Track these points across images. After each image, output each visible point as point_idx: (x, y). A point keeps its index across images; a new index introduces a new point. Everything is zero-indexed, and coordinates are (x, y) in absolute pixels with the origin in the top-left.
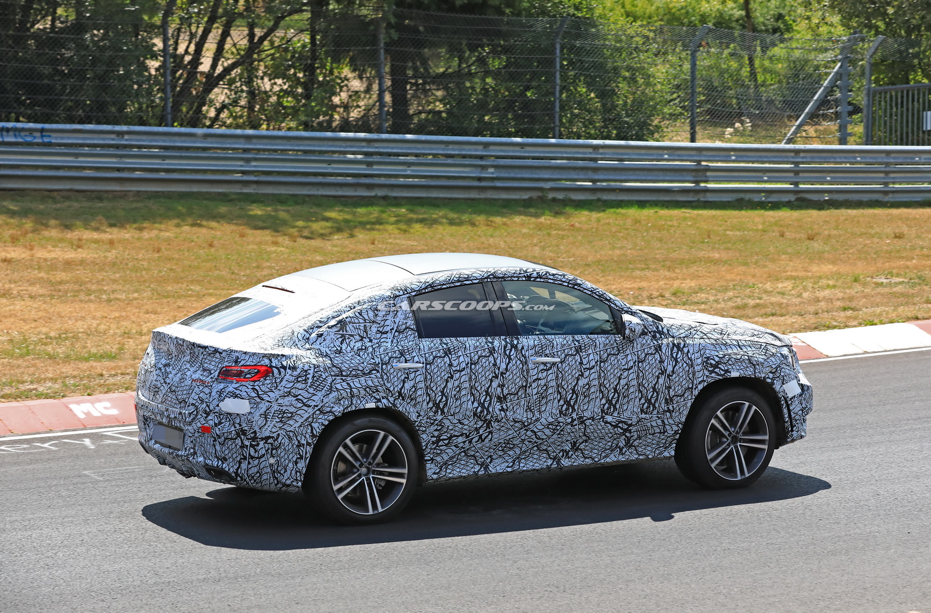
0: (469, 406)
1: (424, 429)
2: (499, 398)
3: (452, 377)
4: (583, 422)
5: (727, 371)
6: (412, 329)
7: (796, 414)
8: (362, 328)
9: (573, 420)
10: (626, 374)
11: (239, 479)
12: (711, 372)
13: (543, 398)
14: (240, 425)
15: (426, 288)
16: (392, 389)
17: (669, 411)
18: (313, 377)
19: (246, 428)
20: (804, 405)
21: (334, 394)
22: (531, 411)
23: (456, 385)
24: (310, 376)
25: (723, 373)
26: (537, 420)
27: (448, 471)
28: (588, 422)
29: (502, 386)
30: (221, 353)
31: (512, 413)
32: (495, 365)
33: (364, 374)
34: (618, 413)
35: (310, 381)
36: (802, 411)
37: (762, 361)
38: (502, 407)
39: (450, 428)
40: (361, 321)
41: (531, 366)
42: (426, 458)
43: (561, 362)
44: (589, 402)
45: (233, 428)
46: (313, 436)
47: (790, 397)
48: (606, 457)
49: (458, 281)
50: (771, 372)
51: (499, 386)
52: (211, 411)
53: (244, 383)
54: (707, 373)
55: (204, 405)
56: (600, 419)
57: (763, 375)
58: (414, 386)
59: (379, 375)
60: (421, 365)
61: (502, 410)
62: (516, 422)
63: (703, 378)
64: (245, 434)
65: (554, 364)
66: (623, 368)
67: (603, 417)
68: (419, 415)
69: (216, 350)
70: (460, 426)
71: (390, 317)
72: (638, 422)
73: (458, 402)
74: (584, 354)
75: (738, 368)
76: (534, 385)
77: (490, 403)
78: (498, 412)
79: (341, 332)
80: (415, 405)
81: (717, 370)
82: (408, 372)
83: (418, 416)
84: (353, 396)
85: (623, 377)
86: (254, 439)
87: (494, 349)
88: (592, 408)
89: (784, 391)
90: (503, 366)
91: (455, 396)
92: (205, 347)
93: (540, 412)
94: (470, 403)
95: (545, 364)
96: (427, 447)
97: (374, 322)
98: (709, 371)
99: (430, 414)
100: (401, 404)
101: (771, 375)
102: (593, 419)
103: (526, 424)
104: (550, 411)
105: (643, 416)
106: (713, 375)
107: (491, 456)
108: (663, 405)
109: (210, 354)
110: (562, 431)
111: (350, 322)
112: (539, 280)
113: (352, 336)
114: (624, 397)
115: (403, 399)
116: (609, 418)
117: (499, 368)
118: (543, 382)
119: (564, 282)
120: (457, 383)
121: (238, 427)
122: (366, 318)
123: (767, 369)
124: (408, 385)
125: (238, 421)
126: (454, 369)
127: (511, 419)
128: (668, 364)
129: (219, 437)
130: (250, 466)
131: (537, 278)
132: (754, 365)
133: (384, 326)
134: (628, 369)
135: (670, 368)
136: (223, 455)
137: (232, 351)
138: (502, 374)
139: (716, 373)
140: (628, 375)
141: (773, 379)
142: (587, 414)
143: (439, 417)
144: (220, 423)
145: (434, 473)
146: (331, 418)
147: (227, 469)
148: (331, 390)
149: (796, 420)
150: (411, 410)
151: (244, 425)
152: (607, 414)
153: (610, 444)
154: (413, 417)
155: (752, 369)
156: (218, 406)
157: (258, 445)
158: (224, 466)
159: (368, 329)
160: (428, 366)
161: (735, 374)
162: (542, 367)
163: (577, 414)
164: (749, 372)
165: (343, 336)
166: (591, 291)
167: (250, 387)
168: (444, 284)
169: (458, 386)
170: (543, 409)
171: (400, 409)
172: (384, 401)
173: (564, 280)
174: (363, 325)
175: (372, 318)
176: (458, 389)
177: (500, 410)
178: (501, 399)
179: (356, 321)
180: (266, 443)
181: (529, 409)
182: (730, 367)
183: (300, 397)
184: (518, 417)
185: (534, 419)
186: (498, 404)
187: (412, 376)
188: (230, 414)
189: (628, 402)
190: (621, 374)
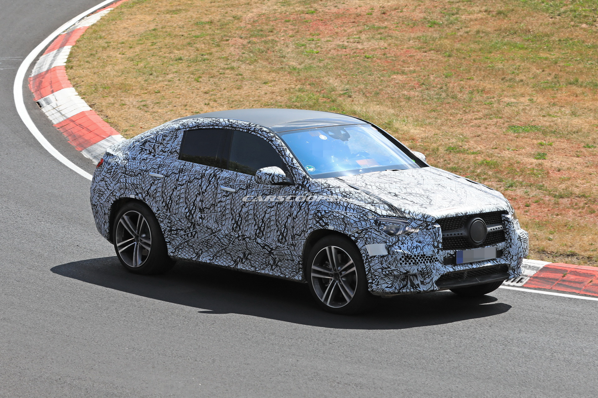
0: (183, 210)
1: (162, 220)
2: (200, 209)
3: (176, 188)
4: (244, 239)
5: (327, 224)
6: (177, 153)
7: (376, 271)
8: (152, 146)
9: (239, 236)
10: (269, 210)
12: (318, 222)
13: (223, 216)
15: (195, 127)
16: (144, 188)
17: (293, 245)
18: (114, 171)
20: (384, 265)
21: (118, 184)
22: (217, 223)
23: (177, 194)
24: (113, 170)
25: (324, 224)
26: (220, 230)
27: (179, 253)
28: (247, 240)
29: (202, 201)
31: (206, 222)
32: (200, 186)
33: (135, 175)
34: (265, 239)
35: (112, 173)
36: (382, 270)
37: (352, 222)
38: (201, 215)
39: (176, 223)
40: (154, 141)
41: (219, 191)
42: (166, 240)
43: (236, 193)
44: (248, 225)
47: (370, 255)
48: (263, 269)
49: (213, 125)
50: (357, 232)
51: (200, 201)
54: (315, 222)
56: (254, 239)
57: (350, 233)
58: (156, 189)
59: (141, 177)
60: (163, 176)
61: (201, 218)
62: (208, 228)
63: (313, 225)
65: (231, 193)
66: (268, 205)
67: (255, 239)
68: (159, 210)
70: (180, 223)
71: (170, 142)
72: (276, 248)
73: (177, 206)
74: (250, 190)
75: (334, 223)
76: (219, 205)
77: (195, 212)
78: (198, 219)
79: (142, 147)
80: (156, 202)
81: (321, 221)
82: (155, 179)
83: (157, 210)
84: (126, 188)
85: (267, 212)
87: (204, 175)
88: (250, 230)
89: (366, 250)
90: (204, 188)
91: (176, 202)
93: (222, 225)
94: (184, 208)
95: (227, 192)
96: (165, 233)
97: (161, 143)
98: (316, 221)
99: (164, 211)
100: (148, 199)
101: (356, 235)
102: (250, 238)
103: (214, 231)
104: (227, 227)
105: (279, 244)
106: (318, 224)
107: (201, 249)
108: (290, 239)
110: (233, 242)
111: (149, 141)
112: (253, 133)
113: (146, 150)
114: (268, 227)
115: (150, 197)
116: (259, 241)
117: (202, 188)
118: (223, 204)
119: (265, 137)
120: (178, 193)
122: (158, 140)
123: (355, 229)
124: (153, 188)
126: (179, 183)
127: (205, 225)
128: (295, 210)
131: (252, 131)
132: (346, 224)
133: (166, 147)
134: (271, 207)
135: (295, 213)
138: (203, 193)
139: (320, 223)
140: (271, 212)
141: (357, 238)
142: (247, 234)
143: (169, 214)
145: (172, 252)
146: (114, 199)
148: (118, 182)
149: (375, 276)
150: (154, 205)
152: (258, 237)
153: (264, 260)
154: (154, 210)
155: (343, 227)
159: (156, 147)
160: (166, 178)
161: (331, 228)
162: (224, 193)
163: (241, 233)
164: (340, 229)
165: (142, 149)
166: (276, 147)
168: (204, 126)
169: (179, 195)
170: (224, 223)
171: (147, 203)
172: (140, 195)
173: (266, 136)
174: (153, 144)
175: (160, 141)
176: (179, 197)
177: (200, 218)
178: (202, 210)
179: (152, 141)
181: (216, 222)
182: (329, 221)
183: (107, 183)
184: (210, 225)
185: (218, 229)
186: (199, 213)
187: (156, 182)
189: (270, 231)
190: (266, 210)
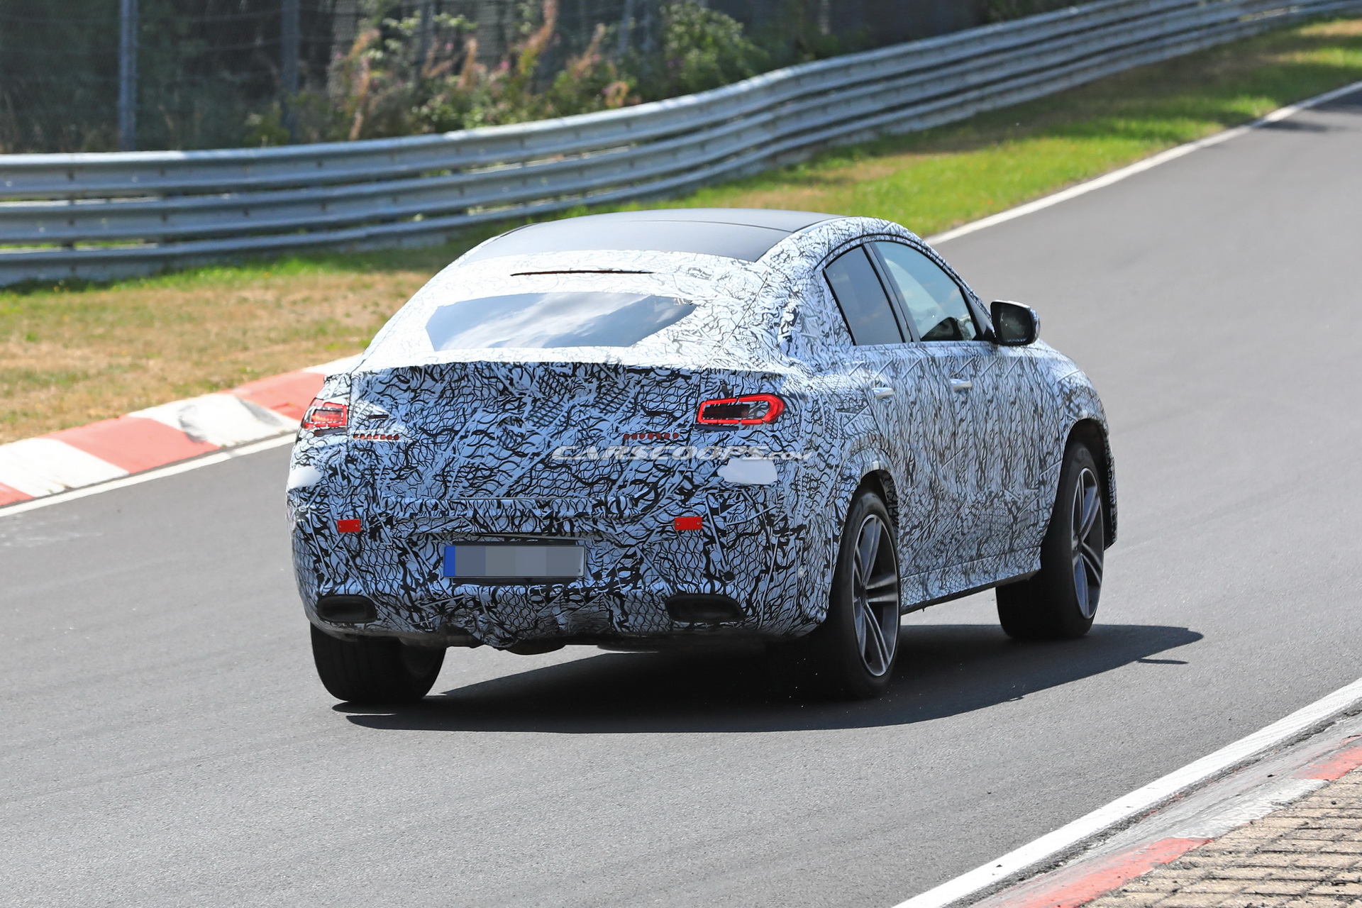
2: (940, 455)
11: (750, 612)
14: (765, 507)
18: (825, 413)
19: (773, 512)
21: (847, 444)
24: (822, 412)
30: (686, 378)
31: (949, 484)
34: (1012, 486)
35: (823, 419)
39: (914, 510)
44: (994, 464)
45: (753, 514)
46: (840, 523)
51: (939, 433)
52: (696, 487)
53: (758, 427)
55: (677, 479)
64: (771, 524)
69: (675, 374)
70: (920, 507)
71: (822, 307)
78: (943, 482)
82: (886, 404)
84: (861, 448)
86: (783, 531)
92: (647, 371)
109: (659, 384)
115: (890, 455)
121: (760, 508)
125: (761, 500)
127: (951, 494)
129: (723, 533)
130: (772, 585)
133: (823, 323)
136: (727, 568)
137: (710, 371)
142: (994, 487)
144: (724, 507)
146: (853, 488)
147: (734, 595)
148: (843, 436)
151: (771, 505)
156: (715, 474)
157: (787, 543)
158: (729, 589)
167: (770, 434)
172: (881, 457)
177: (944, 478)
180: (797, 538)
183: (820, 450)
184: (953, 491)
186: (941, 466)
187: (890, 411)
188: (746, 487)
